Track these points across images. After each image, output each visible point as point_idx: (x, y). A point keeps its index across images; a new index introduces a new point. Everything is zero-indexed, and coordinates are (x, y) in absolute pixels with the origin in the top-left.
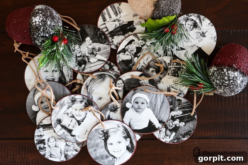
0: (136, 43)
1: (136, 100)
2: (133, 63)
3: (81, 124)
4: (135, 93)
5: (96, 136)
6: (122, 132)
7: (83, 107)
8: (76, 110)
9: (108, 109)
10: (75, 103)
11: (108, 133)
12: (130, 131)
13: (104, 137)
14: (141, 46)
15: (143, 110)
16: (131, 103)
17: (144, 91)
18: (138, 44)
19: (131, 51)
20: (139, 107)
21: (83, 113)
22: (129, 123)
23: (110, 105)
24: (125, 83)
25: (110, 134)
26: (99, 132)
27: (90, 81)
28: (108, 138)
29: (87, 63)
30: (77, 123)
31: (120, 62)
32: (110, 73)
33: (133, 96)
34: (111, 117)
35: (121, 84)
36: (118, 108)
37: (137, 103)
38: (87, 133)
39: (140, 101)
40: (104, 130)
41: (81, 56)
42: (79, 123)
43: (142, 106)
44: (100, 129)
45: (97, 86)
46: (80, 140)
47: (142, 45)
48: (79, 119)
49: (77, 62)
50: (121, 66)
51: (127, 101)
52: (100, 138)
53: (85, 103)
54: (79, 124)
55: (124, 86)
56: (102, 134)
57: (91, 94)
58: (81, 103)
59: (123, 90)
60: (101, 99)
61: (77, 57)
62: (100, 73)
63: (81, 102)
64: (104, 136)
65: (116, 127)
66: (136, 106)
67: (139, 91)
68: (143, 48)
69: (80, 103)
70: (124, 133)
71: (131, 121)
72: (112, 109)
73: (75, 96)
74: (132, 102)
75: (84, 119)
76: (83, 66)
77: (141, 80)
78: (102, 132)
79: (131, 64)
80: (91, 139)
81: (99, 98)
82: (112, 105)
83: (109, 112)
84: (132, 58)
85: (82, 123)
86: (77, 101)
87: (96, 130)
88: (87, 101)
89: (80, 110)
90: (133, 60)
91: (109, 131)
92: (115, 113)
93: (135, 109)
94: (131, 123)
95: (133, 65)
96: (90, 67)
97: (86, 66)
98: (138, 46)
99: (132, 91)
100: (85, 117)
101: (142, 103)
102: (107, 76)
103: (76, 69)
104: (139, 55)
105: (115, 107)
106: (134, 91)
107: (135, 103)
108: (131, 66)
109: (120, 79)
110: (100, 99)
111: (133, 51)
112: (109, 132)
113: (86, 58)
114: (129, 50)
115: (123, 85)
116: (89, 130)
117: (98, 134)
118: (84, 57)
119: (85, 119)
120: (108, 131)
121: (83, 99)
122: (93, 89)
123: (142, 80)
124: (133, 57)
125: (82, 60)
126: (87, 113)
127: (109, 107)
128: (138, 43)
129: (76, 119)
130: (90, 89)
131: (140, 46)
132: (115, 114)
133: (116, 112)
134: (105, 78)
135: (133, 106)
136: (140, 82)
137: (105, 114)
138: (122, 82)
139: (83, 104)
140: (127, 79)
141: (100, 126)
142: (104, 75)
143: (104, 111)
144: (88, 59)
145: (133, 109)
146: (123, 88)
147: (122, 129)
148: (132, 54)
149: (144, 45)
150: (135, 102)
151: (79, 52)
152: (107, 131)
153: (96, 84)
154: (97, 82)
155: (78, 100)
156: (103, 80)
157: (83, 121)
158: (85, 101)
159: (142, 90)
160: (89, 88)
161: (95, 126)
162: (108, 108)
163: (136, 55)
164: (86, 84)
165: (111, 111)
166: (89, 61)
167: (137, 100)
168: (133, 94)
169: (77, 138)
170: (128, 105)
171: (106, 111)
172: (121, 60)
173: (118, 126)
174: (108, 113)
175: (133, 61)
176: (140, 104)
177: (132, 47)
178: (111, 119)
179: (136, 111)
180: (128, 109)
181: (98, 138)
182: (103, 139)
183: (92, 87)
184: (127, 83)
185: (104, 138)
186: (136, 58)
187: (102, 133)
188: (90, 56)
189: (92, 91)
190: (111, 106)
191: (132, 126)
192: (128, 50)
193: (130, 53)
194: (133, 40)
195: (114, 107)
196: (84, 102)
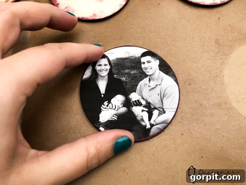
35: (106, 65)
55: (111, 70)
59: (107, 77)
77: (144, 63)
109: (104, 56)
115: (108, 67)
123: (146, 63)
136: (143, 66)
138: (107, 63)
140: (118, 59)
146: (109, 74)
184: (117, 66)
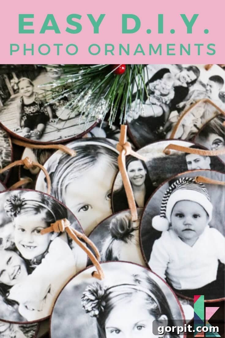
0: (173, 77)
1: (178, 209)
2: (167, 124)
3: (33, 269)
4: (173, 189)
5: (75, 305)
6: (146, 297)
7: (42, 225)
8: (23, 230)
9: (106, 233)
10: (22, 211)
11: (110, 299)
12: (169, 295)
13: (98, 309)
14: (188, 83)
15: (198, 233)
16: (165, 217)
17: (195, 183)
18: (179, 79)
19: (162, 95)
20: (187, 227)
21: (41, 240)
22: (167, 273)
23: (113, 220)
24: (149, 169)
25: (114, 301)
26: (84, 296)
27: (58, 161)
28: (109, 312)
29: (51, 119)
30: (23, 268)
31: (134, 121)
32: (109, 143)
33: (170, 199)
34: (115, 254)
35: (140, 170)
36: (133, 230)
37: (181, 215)
38: (51, 297)
39: (188, 210)
40: (97, 290)
41: (34, 104)
42: (29, 266)
43: (196, 224)
44: (86, 284)
45: (77, 174)
46: (31, 316)
47: (190, 81)
48: (30, 255)
49: (25, 118)
50: (136, 130)
51: (154, 212)
52: (88, 312)
53: (49, 214)
54: (30, 270)
55: (147, 175)
56: (92, 301)
57: (61, 194)
58: (36, 214)
59: (143, 186)
60: (86, 209)
61: (23, 105)
62: (84, 144)
63: (38, 209)
64: (98, 306)
65: (131, 281)
66: (179, 223)
67: (182, 184)
68: (192, 89)
69: (35, 212)
70: (153, 299)
71: (170, 266)
72: (118, 233)
73: (22, 192)
74: (168, 213)
75: (43, 256)
76: (40, 127)
77: (190, 163)
78: (92, 294)
79: (161, 128)
80: (61, 315)
81: (82, 205)
82: (117, 220)
83: (109, 239)
84: (164, 112)
85: (38, 268)
86: (25, 206)
87: (77, 288)
88: (53, 209)
89: (33, 231)
90: (166, 117)
91: (110, 293)
92: (126, 242)
93: (176, 231)
94: (170, 272)
95: (169, 129)
96: (59, 130)
97: (48, 126)
98: (178, 83)
99: (166, 185)
100: (47, 251)
101: (195, 216)
102: (102, 151)
103: (23, 133)
104: (181, 105)
105: (126, 227)
106: (170, 185)
107: (177, 215)
108: (162, 133)
110: (85, 207)
111: (165, 95)
112: (111, 295)
113: (49, 110)
114: (157, 93)
115: (144, 172)
116: (55, 290)
117: (80, 299)
118: (41, 105)
119: (47, 256)
120: (108, 292)
121: (43, 201)
122: (66, 182)
123: (193, 163)
124: (166, 109)
125: (36, 112)
126: (51, 241)
127: (111, 226)
128: (177, 76)
129: (20, 255)
130: (58, 182)
131: (185, 85)
132: (126, 245)
133: (128, 241)
134: (97, 156)
135: (170, 225)
136: (189, 167)
137: (99, 244)
138: (142, 167)
139: (43, 214)
140: (155, 160)
141: (86, 276)
142: (95, 147)
143: (97, 238)
144: (54, 111)
145: (171, 231)
147: (145, 287)
148: (166, 104)
149: (193, 82)
150: (174, 213)
151: (29, 94)
152: (105, 291)
153: (75, 170)
154: (76, 164)
155: (30, 204)
156: (91, 159)
157: (39, 262)
158: (49, 208)
159: (191, 181)
160: (56, 179)
161: (74, 276)
162: (107, 229)
163: (173, 106)
164: (49, 170)
165: (115, 237)
166: (55, 117)
167: (181, 208)
168: (168, 193)
169: (21, 310)
170: (158, 223)
171: (103, 237)
172: (136, 117)
173: (137, 280)
174: (108, 242)
175: (168, 120)
176: (189, 219)
177: (164, 86)
178: (116, 260)
179: (181, 239)
180: (158, 234)
181: (81, 312)
182: (95, 316)
183: (65, 177)
184: (156, 170)
185: (97, 312)
186: (175, 113)
187: (93, 298)
188: (58, 104)
189: (64, 187)
190: (114, 224)
191: (174, 279)
192: (153, 93)
193: (158, 99)
194: (166, 71)
195: (122, 227)
196: (45, 211)
